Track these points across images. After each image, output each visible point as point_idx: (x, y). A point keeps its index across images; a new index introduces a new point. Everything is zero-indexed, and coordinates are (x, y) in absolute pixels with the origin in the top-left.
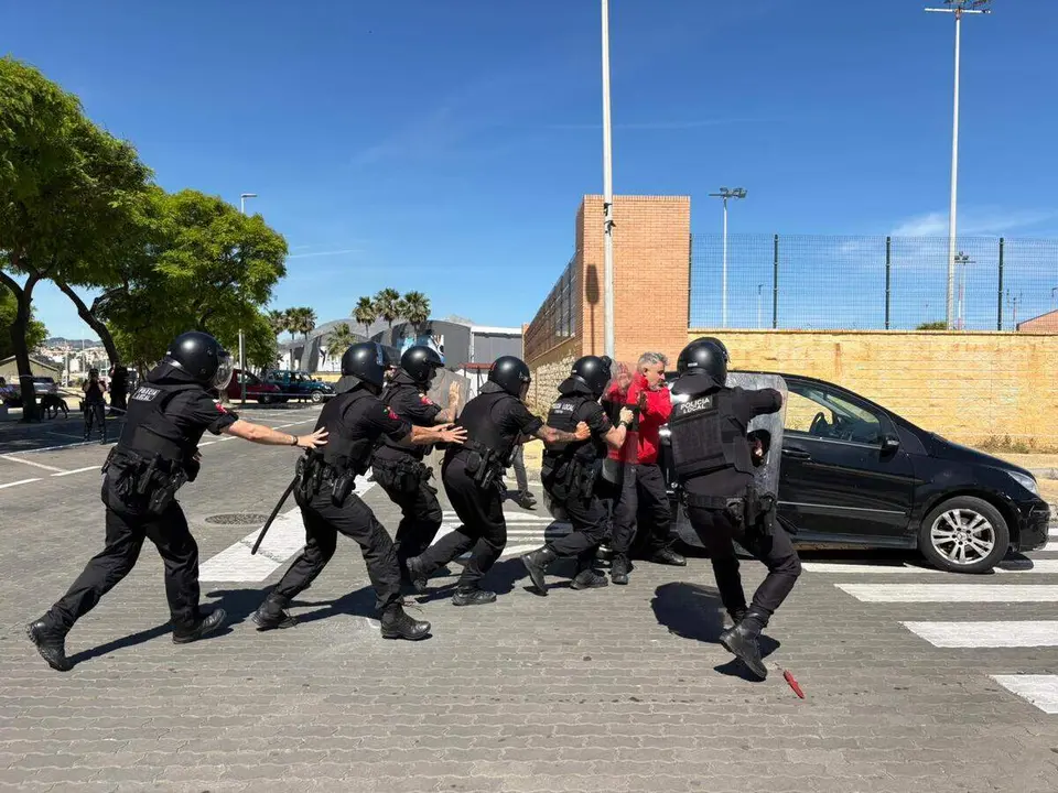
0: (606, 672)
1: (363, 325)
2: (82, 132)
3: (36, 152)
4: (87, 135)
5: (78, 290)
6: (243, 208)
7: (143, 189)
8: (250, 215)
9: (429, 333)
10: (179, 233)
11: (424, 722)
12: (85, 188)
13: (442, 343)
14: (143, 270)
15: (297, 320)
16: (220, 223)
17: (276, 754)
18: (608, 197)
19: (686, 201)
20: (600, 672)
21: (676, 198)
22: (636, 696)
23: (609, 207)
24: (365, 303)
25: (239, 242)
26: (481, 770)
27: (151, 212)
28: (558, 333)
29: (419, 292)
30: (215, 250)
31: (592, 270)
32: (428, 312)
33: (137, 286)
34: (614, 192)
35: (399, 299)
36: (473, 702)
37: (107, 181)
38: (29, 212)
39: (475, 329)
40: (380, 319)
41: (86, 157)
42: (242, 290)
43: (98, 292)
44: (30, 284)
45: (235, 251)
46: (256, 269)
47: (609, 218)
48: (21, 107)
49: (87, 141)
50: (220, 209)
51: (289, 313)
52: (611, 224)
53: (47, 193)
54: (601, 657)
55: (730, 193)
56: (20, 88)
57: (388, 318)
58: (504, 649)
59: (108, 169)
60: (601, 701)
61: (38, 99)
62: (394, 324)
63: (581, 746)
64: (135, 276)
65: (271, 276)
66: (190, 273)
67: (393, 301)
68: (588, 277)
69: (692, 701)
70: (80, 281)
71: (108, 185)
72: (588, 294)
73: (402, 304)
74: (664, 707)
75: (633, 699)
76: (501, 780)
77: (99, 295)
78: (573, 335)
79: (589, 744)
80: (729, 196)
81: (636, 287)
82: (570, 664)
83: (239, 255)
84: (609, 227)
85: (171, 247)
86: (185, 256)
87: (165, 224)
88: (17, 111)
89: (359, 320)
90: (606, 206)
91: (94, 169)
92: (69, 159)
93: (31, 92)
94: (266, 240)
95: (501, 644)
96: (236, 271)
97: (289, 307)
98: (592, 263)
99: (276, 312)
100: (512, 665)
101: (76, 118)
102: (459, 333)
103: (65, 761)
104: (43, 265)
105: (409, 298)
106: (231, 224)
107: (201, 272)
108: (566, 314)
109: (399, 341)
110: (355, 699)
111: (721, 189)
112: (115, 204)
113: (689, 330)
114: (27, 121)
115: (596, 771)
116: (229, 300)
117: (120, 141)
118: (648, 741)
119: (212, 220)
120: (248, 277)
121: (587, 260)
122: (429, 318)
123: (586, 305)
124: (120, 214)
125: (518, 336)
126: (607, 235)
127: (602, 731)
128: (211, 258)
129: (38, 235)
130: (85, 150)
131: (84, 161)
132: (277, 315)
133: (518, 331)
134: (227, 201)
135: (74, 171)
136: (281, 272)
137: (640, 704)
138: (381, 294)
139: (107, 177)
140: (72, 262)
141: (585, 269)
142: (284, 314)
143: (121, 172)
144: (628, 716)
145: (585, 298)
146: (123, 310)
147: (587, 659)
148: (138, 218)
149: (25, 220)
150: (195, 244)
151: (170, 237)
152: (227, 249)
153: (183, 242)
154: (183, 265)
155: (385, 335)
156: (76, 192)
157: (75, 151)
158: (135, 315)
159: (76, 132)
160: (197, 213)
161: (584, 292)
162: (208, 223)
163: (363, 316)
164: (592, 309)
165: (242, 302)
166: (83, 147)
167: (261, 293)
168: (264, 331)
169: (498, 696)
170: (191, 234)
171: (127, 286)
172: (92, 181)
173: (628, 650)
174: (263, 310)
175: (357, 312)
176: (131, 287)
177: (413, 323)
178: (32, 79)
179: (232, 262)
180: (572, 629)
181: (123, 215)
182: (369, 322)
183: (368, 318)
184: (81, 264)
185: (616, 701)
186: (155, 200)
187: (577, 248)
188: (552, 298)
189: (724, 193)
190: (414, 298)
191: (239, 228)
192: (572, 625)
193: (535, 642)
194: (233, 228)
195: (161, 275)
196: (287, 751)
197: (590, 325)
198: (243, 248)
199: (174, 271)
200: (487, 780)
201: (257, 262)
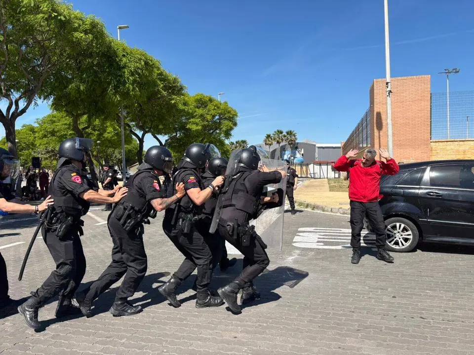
0: (405, 304)
1: (268, 146)
2: (161, 74)
3: (145, 84)
4: (163, 75)
5: (159, 137)
6: (219, 99)
7: (183, 95)
8: (222, 102)
9: (297, 148)
10: (195, 111)
11: (320, 318)
12: (163, 97)
13: (302, 152)
14: (183, 128)
15: (240, 146)
16: (211, 106)
17: (260, 325)
18: (388, 79)
19: (428, 77)
20: (402, 304)
21: (423, 76)
22: (423, 316)
23: (389, 84)
24: (268, 136)
25: (218, 113)
26: (350, 342)
27: (185, 104)
28: (361, 145)
29: (292, 130)
30: (209, 117)
31: (379, 114)
32: (296, 139)
33: (180, 134)
34: (391, 76)
35: (283, 134)
36: (342, 312)
37: (170, 93)
38: (143, 107)
39: (318, 145)
40: (275, 143)
41: (162, 84)
42: (220, 134)
43: (166, 137)
44: (143, 135)
45: (217, 117)
46: (226, 124)
47: (388, 89)
48: (140, 67)
49: (163, 77)
50: (211, 100)
51: (237, 142)
52: (390, 92)
53: (149, 99)
54: (401, 297)
55: (450, 71)
56: (140, 59)
57: (278, 142)
58: (352, 289)
59: (170, 88)
60: (405, 317)
61: (146, 63)
62: (281, 145)
63: (398, 337)
64: (179, 131)
65: (231, 127)
66: (200, 128)
67: (280, 135)
68: (377, 118)
69: (453, 321)
70: (160, 133)
71: (170, 94)
72: (377, 126)
73: (285, 136)
74: (438, 323)
75: (422, 318)
76: (361, 348)
77: (167, 139)
78: (369, 145)
79: (402, 336)
80: (449, 73)
81: (402, 122)
82: (386, 299)
83: (218, 119)
84: (389, 94)
85: (193, 117)
86: (197, 120)
87: (190, 108)
88: (138, 68)
89: (266, 144)
90: (387, 83)
91: (165, 88)
92: (156, 85)
93: (144, 60)
94: (229, 112)
95: (350, 287)
96: (217, 125)
97: (237, 140)
98: (378, 110)
99: (232, 142)
100: (357, 297)
101: (159, 69)
102: (310, 148)
103: (181, 320)
104: (147, 128)
105: (288, 133)
106: (215, 106)
107: (204, 127)
108: (365, 136)
109: (283, 152)
110: (290, 306)
111: (445, 70)
112: (173, 102)
113: (431, 141)
114: (143, 72)
115: (408, 349)
116: (214, 138)
117: (174, 76)
118: (432, 338)
119: (207, 105)
120: (222, 128)
121: (376, 110)
122: (297, 141)
123: (376, 131)
124: (175, 105)
125: (339, 148)
126: (388, 98)
127: (408, 331)
128: (207, 121)
129: (146, 116)
130: (162, 81)
131: (162, 85)
132: (232, 143)
133: (339, 145)
134: (213, 97)
135: (158, 89)
136: (235, 124)
137: (425, 320)
138: (275, 132)
139: (170, 91)
140: (158, 126)
141: (375, 114)
142: (235, 143)
143: (175, 89)
144: (420, 326)
145: (375, 127)
146: (175, 144)
147: (394, 297)
148: (181, 107)
149: (141, 110)
150: (202, 116)
151: (192, 114)
152: (214, 116)
153: (196, 116)
154: (197, 124)
155: (277, 150)
156: (159, 98)
157: (159, 82)
158: (180, 146)
159: (159, 74)
160: (202, 103)
161: (375, 125)
162: (206, 107)
163: (268, 142)
164: (379, 133)
165: (220, 139)
166: (161, 80)
167: (228, 134)
168: (228, 151)
169: (353, 310)
170: (200, 111)
171: (177, 134)
172: (165, 93)
173: (415, 295)
174: (227, 142)
175: (265, 141)
176: (178, 135)
177: (289, 144)
178: (143, 55)
179: (215, 122)
180: (384, 283)
181: (175, 106)
182: (270, 145)
183: (270, 143)
184: (161, 127)
185: (413, 318)
186: (186, 98)
187: (371, 104)
188: (357, 128)
189: (446, 71)
190: (290, 133)
191: (218, 108)
192: (383, 281)
193: (367, 288)
194: (216, 108)
195: (190, 129)
196: (265, 325)
197: (378, 141)
198: (219, 116)
199: (194, 128)
200: (354, 347)
201: (226, 122)
